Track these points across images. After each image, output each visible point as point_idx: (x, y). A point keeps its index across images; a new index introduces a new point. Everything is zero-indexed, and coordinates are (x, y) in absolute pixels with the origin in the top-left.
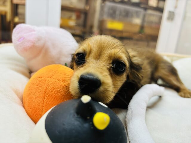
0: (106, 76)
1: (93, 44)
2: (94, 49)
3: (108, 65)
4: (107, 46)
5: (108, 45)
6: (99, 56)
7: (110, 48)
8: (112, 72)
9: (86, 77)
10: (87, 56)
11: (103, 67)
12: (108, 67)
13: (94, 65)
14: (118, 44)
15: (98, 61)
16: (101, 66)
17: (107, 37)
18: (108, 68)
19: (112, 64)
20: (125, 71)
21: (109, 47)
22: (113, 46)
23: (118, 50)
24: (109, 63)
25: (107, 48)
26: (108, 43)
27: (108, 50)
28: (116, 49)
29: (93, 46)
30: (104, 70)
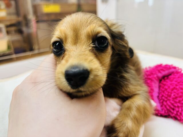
0: (92, 61)
1: (66, 27)
2: (69, 33)
3: (89, 47)
4: (81, 26)
5: (81, 24)
6: (76, 39)
7: (85, 27)
8: (96, 52)
9: (71, 72)
10: (64, 43)
11: (85, 51)
12: (90, 48)
13: (74, 53)
14: (91, 18)
15: (78, 45)
16: (82, 52)
17: (78, 15)
18: (90, 50)
19: (93, 44)
20: (109, 45)
21: (83, 26)
22: (87, 22)
23: (94, 25)
24: (89, 44)
25: (82, 28)
26: (81, 21)
27: (84, 29)
28: (92, 25)
29: (66, 30)
30: (87, 55)
